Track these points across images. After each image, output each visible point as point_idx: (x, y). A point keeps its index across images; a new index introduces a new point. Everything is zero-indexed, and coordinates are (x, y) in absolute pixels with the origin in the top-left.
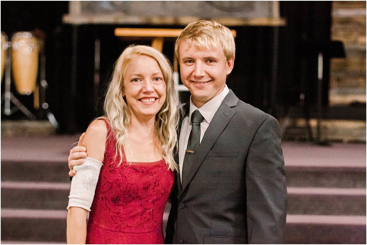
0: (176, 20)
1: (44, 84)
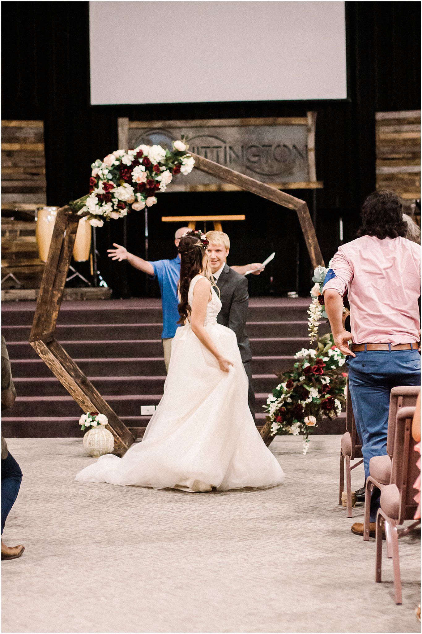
0: (219, 186)
1: (96, 251)
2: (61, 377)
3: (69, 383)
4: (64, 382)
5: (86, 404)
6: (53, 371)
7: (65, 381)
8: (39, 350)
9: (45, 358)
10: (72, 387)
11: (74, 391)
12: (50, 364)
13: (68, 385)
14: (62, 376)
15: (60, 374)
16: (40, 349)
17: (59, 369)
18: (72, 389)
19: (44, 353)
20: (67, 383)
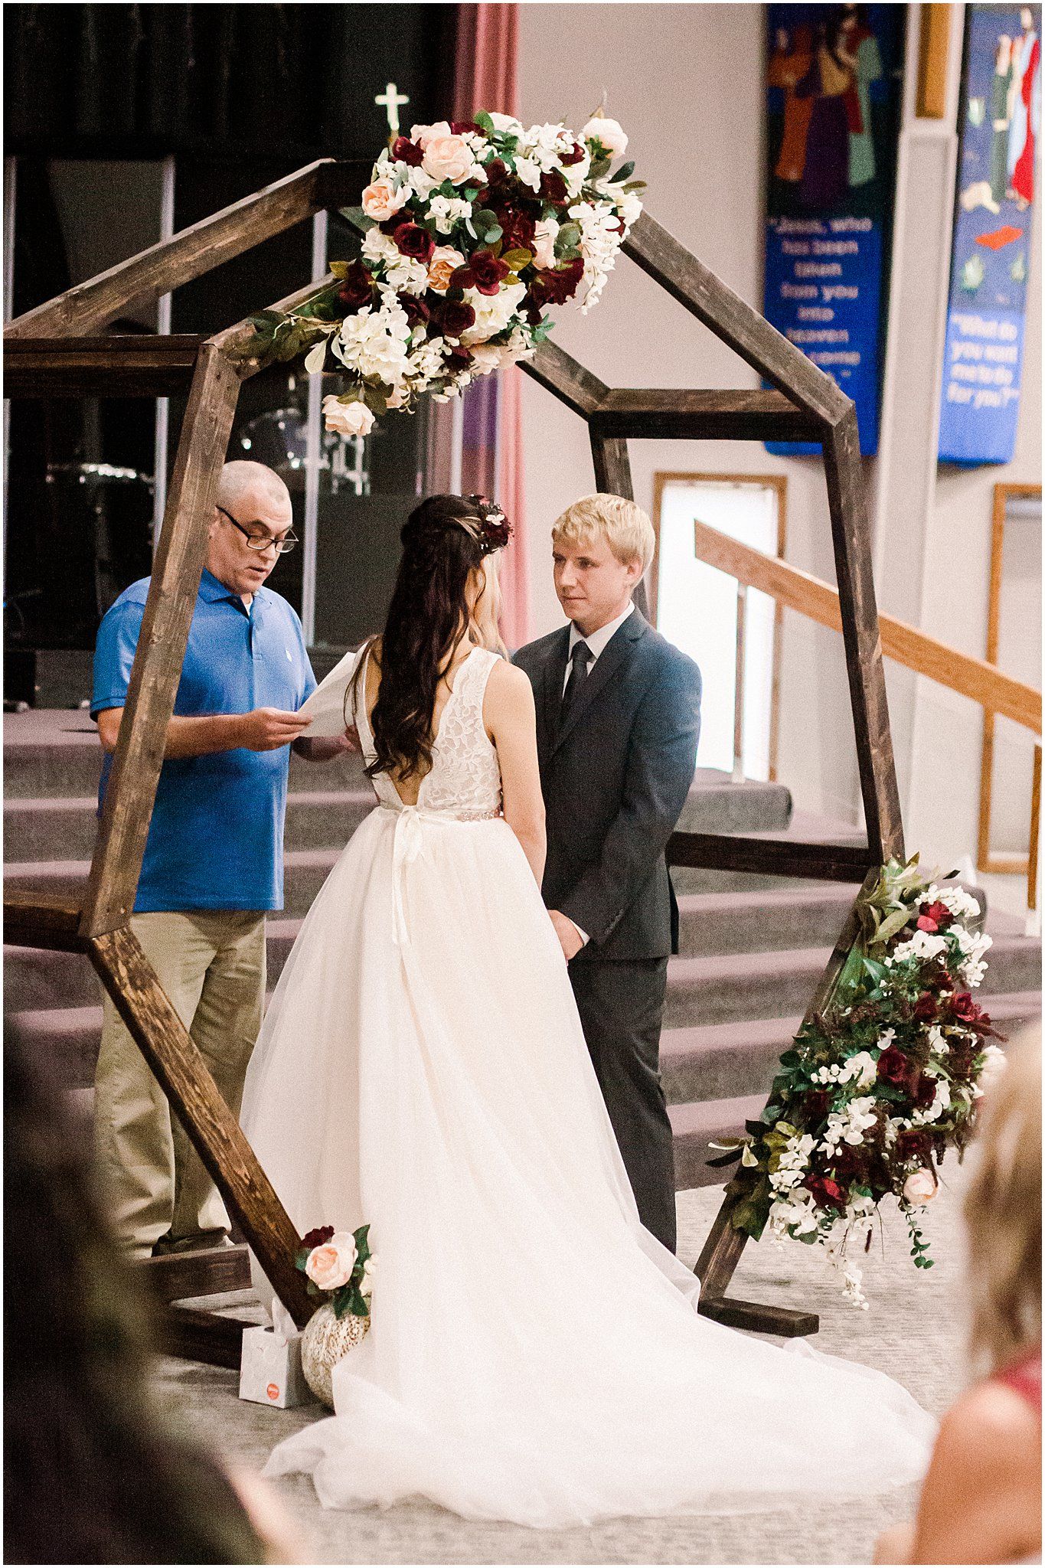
2: (189, 1087)
3: (210, 1110)
4: (197, 1107)
5: (258, 1194)
6: (167, 1061)
7: (198, 1102)
8: (123, 972)
9: (143, 1006)
10: (219, 1126)
11: (226, 1142)
12: (155, 1028)
13: (209, 1117)
14: (192, 1081)
15: (185, 1071)
16: (126, 963)
17: (184, 1052)
18: (219, 1132)
19: (139, 983)
20: (204, 1110)
